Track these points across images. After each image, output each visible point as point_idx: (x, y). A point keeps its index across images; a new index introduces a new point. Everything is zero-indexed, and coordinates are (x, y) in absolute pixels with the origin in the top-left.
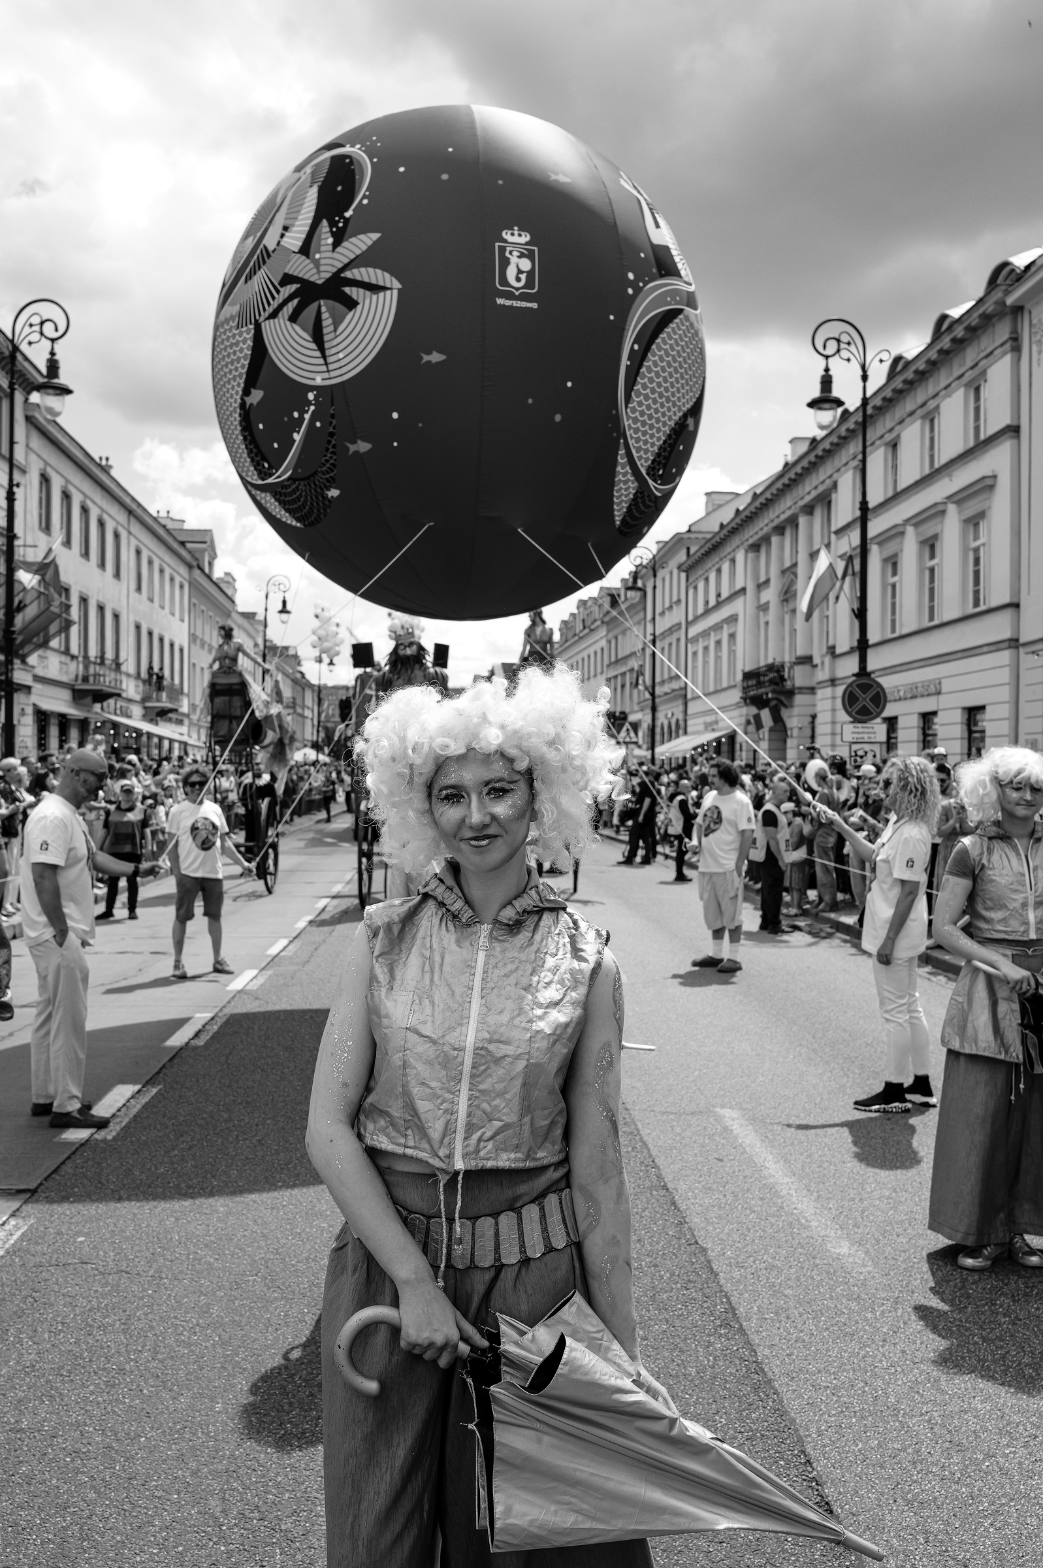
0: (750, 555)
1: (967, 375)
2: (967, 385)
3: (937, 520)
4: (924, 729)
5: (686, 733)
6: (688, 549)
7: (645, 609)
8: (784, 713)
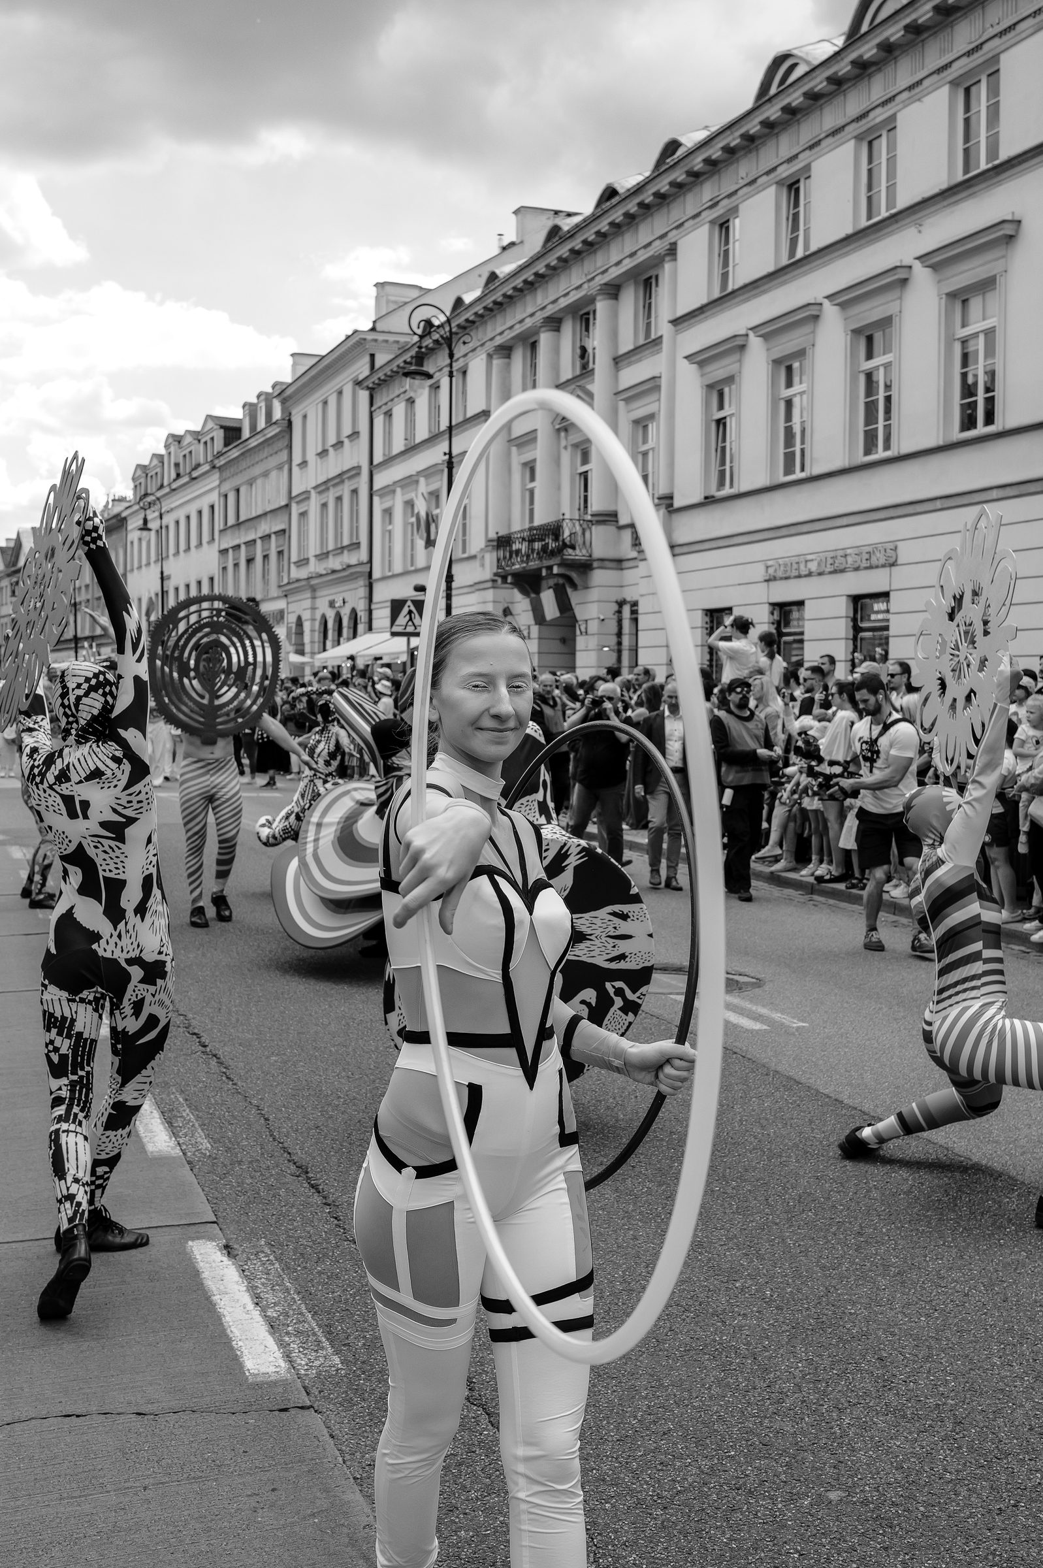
0: (497, 362)
1: (955, 66)
2: (954, 83)
3: (894, 294)
4: (854, 620)
5: (370, 629)
6: (372, 356)
7: (290, 447)
8: (574, 597)
